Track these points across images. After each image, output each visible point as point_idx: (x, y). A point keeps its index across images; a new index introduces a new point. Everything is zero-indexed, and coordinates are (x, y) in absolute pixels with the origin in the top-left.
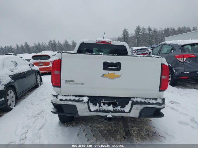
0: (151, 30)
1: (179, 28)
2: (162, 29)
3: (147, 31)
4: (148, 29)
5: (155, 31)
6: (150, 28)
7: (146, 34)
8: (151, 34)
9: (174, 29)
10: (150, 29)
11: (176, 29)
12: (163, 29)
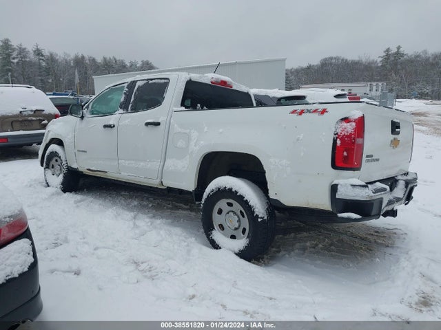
0: (42, 56)
1: (105, 59)
2: (69, 56)
3: (32, 57)
4: (35, 52)
5: (52, 59)
6: (38, 50)
7: (31, 64)
8: (44, 64)
9: (94, 60)
10: (38, 53)
11: (99, 60)
12: (72, 56)
